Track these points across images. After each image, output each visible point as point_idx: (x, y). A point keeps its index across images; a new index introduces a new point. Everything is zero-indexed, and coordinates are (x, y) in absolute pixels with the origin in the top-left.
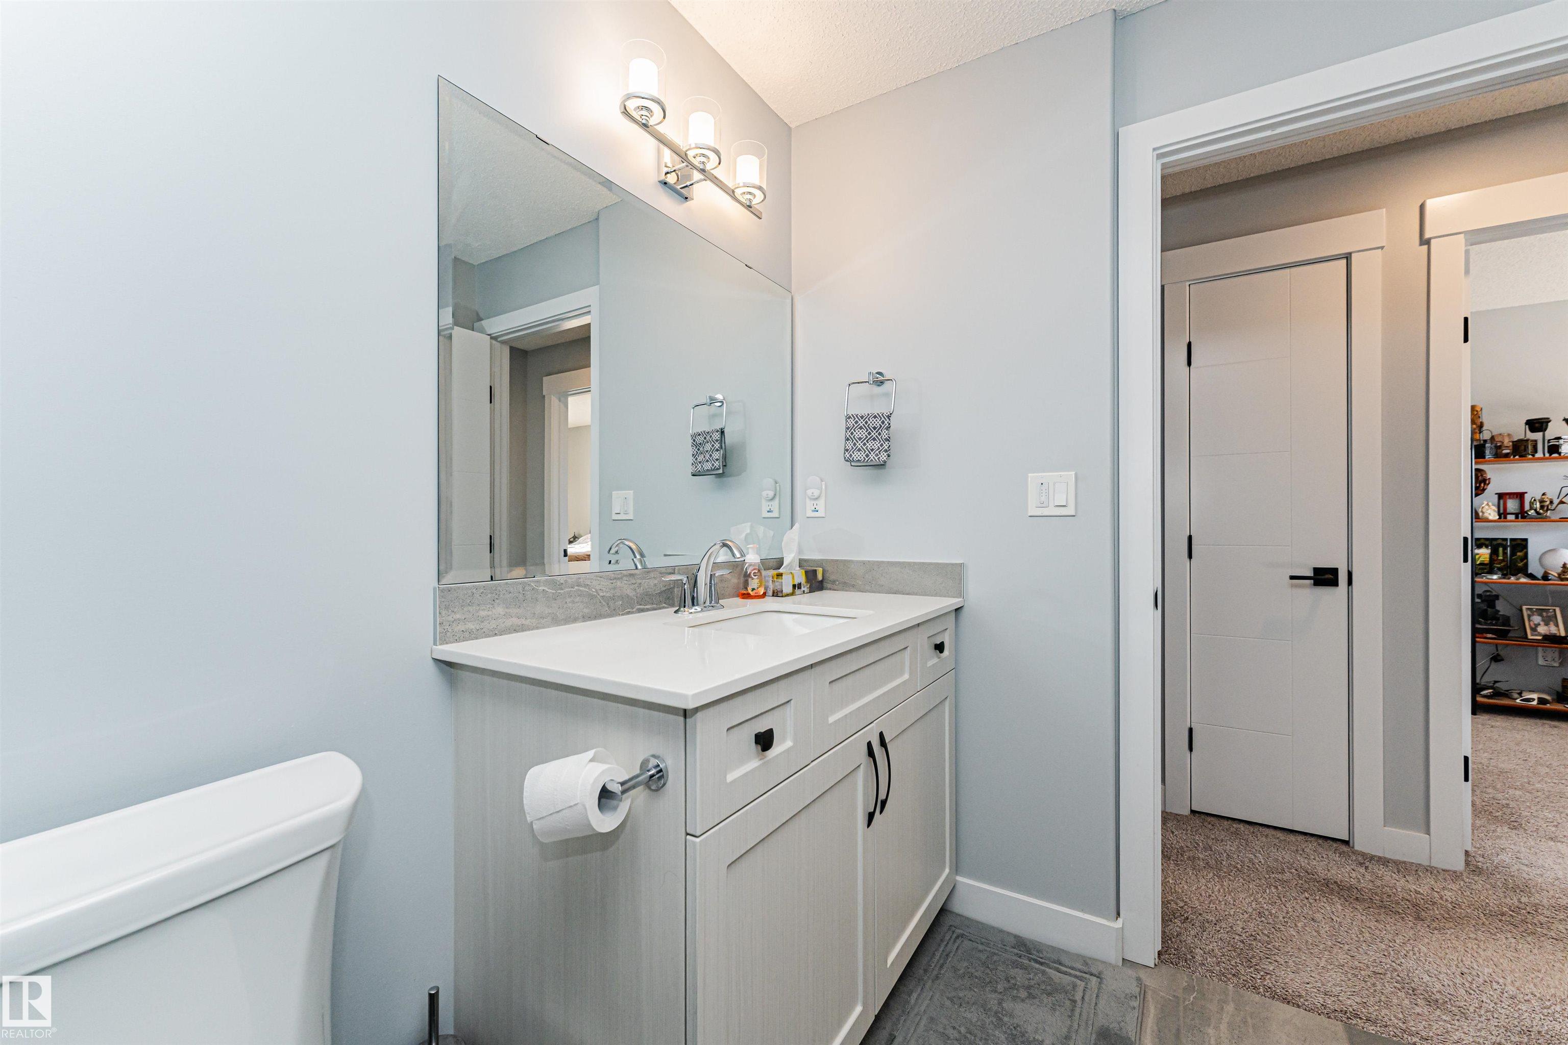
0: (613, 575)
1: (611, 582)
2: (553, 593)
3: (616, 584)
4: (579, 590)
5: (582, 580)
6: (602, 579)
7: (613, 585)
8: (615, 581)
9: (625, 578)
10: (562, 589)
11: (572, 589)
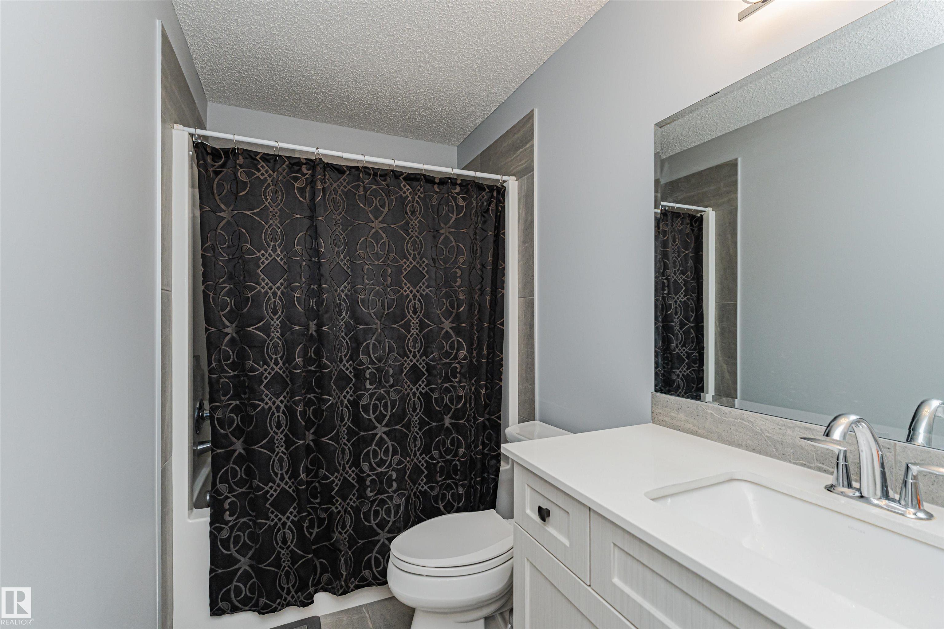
0: (781, 422)
1: (779, 427)
2: (719, 418)
3: (785, 431)
4: (742, 423)
5: (745, 415)
6: (768, 421)
7: (781, 430)
8: (784, 428)
9: (797, 429)
10: (727, 418)
11: (736, 420)
